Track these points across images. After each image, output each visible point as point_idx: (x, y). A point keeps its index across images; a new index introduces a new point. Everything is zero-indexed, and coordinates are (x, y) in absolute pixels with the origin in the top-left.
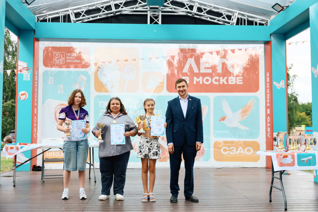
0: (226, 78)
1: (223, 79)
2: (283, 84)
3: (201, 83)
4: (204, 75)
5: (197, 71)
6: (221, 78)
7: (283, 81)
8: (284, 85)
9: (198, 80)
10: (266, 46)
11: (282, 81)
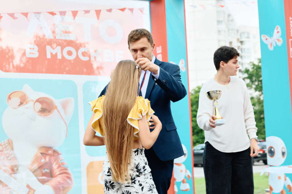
1: (95, 52)
2: (184, 65)
5: (51, 37)
7: (184, 61)
8: (184, 68)
9: (54, 52)
10: (153, 5)
11: (182, 61)
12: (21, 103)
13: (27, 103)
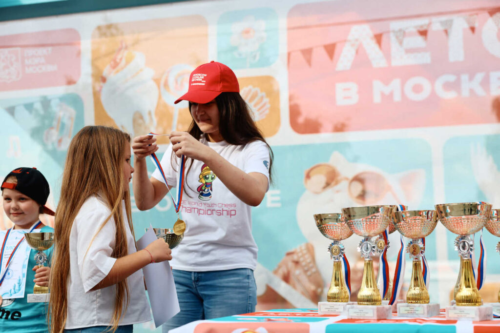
0: (479, 76)
1: (471, 78)
3: (397, 98)
4: (406, 73)
5: (383, 63)
6: (465, 77)
9: (387, 90)
12: (328, 185)
13: (337, 183)
